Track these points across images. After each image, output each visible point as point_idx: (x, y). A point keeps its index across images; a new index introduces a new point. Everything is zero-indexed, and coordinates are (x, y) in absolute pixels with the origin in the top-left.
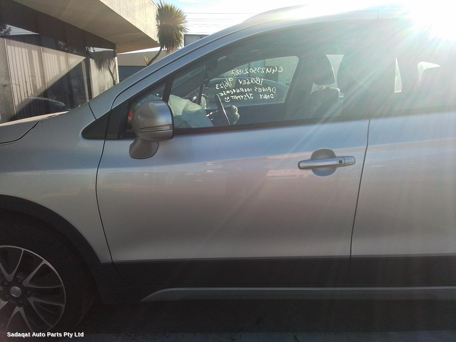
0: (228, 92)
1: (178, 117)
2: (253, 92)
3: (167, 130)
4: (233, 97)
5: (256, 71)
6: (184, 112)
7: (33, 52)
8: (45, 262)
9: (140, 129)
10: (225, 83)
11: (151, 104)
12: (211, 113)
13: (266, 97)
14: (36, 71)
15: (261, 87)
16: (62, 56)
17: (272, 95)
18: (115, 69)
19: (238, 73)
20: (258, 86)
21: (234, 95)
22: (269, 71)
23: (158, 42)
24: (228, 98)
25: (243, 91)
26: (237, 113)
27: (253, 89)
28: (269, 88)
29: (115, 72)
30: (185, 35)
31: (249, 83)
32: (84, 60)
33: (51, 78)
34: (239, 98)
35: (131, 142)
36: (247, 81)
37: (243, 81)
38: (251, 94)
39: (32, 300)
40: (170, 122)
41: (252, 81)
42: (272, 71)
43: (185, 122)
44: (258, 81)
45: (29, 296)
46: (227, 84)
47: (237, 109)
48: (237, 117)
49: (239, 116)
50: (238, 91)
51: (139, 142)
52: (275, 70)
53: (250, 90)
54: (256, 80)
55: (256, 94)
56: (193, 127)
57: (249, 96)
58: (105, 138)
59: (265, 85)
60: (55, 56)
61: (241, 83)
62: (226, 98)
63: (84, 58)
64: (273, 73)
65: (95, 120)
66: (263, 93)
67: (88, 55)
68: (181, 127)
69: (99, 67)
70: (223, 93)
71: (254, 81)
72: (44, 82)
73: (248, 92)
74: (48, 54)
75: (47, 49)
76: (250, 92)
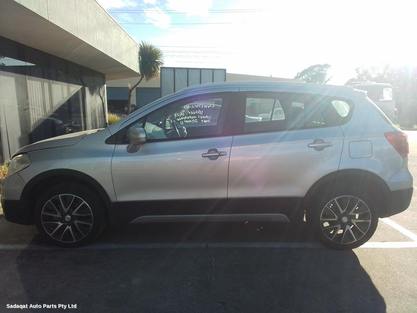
0: (182, 118)
1: (149, 134)
2: (197, 118)
3: (144, 140)
4: (186, 122)
5: (198, 107)
6: (153, 131)
7: (45, 84)
8: (84, 202)
9: (132, 139)
10: (180, 113)
11: (137, 129)
12: (171, 131)
13: (205, 121)
14: (46, 98)
15: (202, 116)
16: (65, 86)
17: (209, 120)
18: (104, 94)
19: (188, 108)
20: (200, 115)
21: (186, 120)
22: (206, 106)
23: (139, 73)
24: (182, 122)
25: (191, 118)
26: (185, 131)
27: (197, 117)
28: (207, 116)
29: (104, 97)
30: (161, 68)
31: (194, 113)
32: (82, 88)
33: (56, 103)
34: (189, 122)
35: (127, 145)
36: (193, 112)
37: (191, 112)
38: (196, 120)
39: (76, 222)
40: (145, 136)
41: (196, 112)
42: (208, 107)
43: (153, 136)
44: (200, 112)
45: (74, 220)
46: (181, 113)
47: (185, 129)
48: (186, 134)
49: (187, 133)
50: (188, 118)
51: (131, 145)
52: (210, 106)
53: (195, 117)
54: (199, 111)
55: (199, 120)
56: (157, 138)
57: (195, 120)
58: (116, 143)
59: (204, 115)
60: (60, 86)
61: (190, 113)
62: (181, 122)
63: (81, 87)
64: (208, 108)
65: (111, 135)
66: (203, 119)
67: (84, 85)
68: (151, 139)
69: (91, 93)
70: (179, 119)
71: (197, 112)
72: (52, 106)
73: (194, 119)
74: (55, 85)
75: (55, 82)
76: (196, 119)
